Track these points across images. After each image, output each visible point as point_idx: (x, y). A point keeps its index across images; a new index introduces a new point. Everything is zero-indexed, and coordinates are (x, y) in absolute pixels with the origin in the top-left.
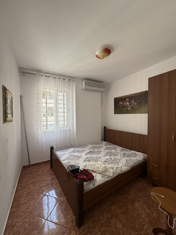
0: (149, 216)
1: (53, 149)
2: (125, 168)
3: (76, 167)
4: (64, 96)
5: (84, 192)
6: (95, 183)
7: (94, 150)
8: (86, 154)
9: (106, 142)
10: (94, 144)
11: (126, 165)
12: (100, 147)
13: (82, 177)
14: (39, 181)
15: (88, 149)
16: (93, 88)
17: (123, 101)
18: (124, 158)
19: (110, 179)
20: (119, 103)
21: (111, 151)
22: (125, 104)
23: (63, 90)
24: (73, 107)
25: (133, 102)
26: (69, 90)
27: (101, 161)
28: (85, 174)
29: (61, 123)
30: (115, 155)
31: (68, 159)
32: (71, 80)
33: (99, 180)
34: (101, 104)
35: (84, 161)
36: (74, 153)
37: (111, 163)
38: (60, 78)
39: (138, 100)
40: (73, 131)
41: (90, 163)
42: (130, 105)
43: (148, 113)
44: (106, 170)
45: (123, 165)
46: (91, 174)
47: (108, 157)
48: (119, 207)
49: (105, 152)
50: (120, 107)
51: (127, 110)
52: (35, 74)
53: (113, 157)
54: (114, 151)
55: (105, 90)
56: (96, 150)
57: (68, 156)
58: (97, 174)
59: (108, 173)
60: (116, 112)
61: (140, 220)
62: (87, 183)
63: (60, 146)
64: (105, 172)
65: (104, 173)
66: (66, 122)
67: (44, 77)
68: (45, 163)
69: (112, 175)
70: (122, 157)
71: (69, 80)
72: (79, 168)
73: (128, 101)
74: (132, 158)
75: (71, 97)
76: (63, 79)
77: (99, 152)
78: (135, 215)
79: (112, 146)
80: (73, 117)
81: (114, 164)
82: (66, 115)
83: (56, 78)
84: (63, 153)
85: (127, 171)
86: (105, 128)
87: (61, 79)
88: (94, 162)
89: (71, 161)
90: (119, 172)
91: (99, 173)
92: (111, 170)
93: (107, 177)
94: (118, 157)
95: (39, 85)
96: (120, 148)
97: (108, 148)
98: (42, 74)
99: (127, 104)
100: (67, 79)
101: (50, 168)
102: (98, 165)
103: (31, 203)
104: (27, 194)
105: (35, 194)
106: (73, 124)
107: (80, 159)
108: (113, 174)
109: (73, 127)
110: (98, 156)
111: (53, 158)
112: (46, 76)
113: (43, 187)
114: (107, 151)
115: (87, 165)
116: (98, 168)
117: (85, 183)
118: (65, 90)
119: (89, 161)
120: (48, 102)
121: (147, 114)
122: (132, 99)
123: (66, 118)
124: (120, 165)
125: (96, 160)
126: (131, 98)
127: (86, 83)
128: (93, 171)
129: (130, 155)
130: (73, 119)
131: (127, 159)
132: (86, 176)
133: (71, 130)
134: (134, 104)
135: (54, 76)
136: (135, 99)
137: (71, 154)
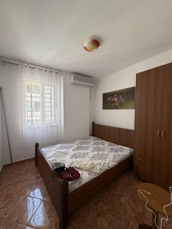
0: (134, 211)
1: (39, 146)
2: (112, 164)
3: (62, 164)
4: (51, 90)
5: (69, 192)
6: (81, 181)
7: (82, 145)
8: (73, 150)
9: (94, 137)
10: (83, 139)
11: (114, 160)
12: (88, 143)
13: (67, 176)
14: (22, 181)
15: (76, 144)
16: (81, 83)
17: (111, 97)
18: (111, 153)
19: (97, 176)
20: (108, 98)
21: (99, 146)
22: (113, 100)
23: (50, 83)
24: (60, 102)
25: (121, 98)
26: (56, 84)
27: (88, 157)
28: (71, 172)
29: (48, 118)
30: (103, 151)
31: (54, 156)
32: (58, 73)
33: (85, 178)
34: (90, 100)
35: (72, 158)
36: (61, 149)
37: (99, 159)
38: (46, 71)
39: (125, 96)
40: (61, 127)
41: (77, 159)
42: (118, 100)
43: (135, 108)
44: (93, 166)
45: (110, 161)
46: (77, 172)
47: (96, 153)
48: (106, 204)
49: (93, 147)
50: (108, 102)
51: (115, 105)
52: (18, 65)
53: (100, 153)
54: (102, 146)
55: (94, 85)
56: (84, 146)
57: (54, 152)
58: (84, 171)
59: (96, 170)
60: (104, 108)
61: (127, 216)
62: (73, 182)
63: (46, 142)
64: (93, 168)
65: (91, 170)
66: (53, 117)
67: (28, 68)
68: (29, 160)
69: (99, 172)
70: (110, 152)
71: (56, 73)
72: (64, 166)
73: (116, 97)
74: (119, 153)
75: (58, 91)
76: (50, 71)
77: (87, 148)
78: (122, 212)
79: (100, 141)
80: (61, 111)
81: (101, 160)
82: (53, 110)
83: (42, 70)
84: (49, 150)
85: (114, 166)
86: (93, 123)
87: (48, 71)
88: (81, 159)
89: (57, 158)
90: (106, 168)
91: (86, 170)
92: (99, 167)
93: (93, 174)
94: (106, 152)
95: (23, 77)
96: (108, 143)
97: (95, 143)
98: (26, 65)
99: (115, 100)
100: (54, 72)
101: (34, 165)
102: (85, 161)
103: (10, 207)
104: (6, 197)
105: (15, 196)
106: (61, 119)
107: (67, 156)
108: (100, 170)
109: (60, 122)
110: (86, 152)
111: (38, 155)
112: (30, 67)
113: (25, 187)
114: (95, 146)
115: (74, 161)
116: (85, 165)
117: (70, 183)
118: (52, 83)
119: (76, 157)
120: (33, 96)
121: (134, 110)
122: (120, 95)
123: (53, 113)
124: (108, 160)
125: (84, 156)
126: (119, 93)
127: (74, 77)
128: (79, 168)
129: (118, 150)
130: (60, 114)
131: (114, 154)
132: (72, 174)
133: (59, 125)
134: (122, 100)
135: (40, 68)
136: (123, 95)
137: (58, 150)
